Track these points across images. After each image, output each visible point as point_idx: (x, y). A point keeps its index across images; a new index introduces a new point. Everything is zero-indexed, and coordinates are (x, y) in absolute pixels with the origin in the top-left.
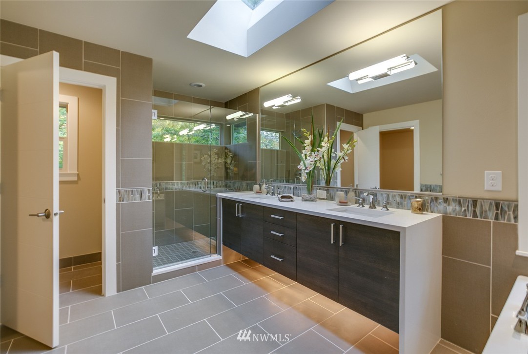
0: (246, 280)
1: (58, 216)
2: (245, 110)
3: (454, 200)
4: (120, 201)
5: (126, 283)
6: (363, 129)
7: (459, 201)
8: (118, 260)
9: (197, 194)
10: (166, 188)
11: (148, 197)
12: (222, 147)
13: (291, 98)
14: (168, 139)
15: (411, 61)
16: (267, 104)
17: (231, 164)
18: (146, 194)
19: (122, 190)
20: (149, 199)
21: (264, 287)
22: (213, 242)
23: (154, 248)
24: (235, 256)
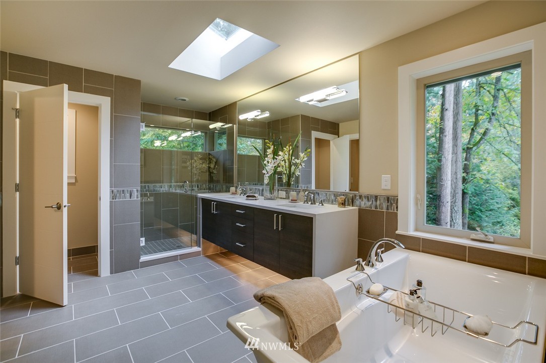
0: (218, 265)
1: (67, 207)
2: (225, 121)
3: (365, 197)
4: (113, 199)
5: (118, 267)
6: (339, 137)
7: (368, 198)
8: (111, 248)
9: (181, 195)
10: (154, 190)
11: (136, 197)
12: (207, 153)
13: (260, 113)
14: (158, 143)
15: (342, 90)
16: (242, 117)
17: (214, 169)
18: (135, 194)
19: (115, 190)
20: (137, 198)
21: (235, 271)
22: (194, 236)
23: (141, 239)
24: (213, 248)
